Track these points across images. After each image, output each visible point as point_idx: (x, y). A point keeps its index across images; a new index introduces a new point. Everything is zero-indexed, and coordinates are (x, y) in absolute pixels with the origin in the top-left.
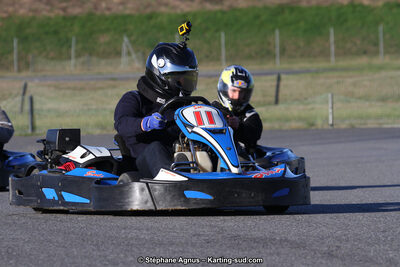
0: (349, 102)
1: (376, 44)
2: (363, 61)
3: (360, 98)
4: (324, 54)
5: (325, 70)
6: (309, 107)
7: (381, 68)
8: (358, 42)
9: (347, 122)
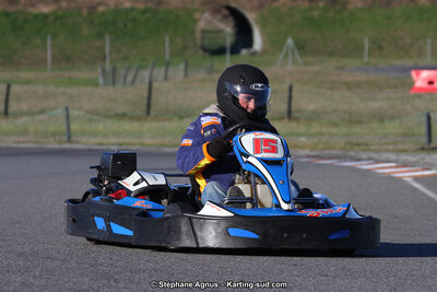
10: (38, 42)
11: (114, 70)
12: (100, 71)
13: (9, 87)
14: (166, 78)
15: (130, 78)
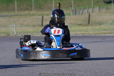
0: (22, 27)
1: (31, 7)
2: (27, 12)
3: (25, 26)
4: (13, 10)
5: (13, 15)
6: (8, 28)
7: (33, 15)
8: (25, 6)
9: (21, 34)
10: (50, 2)
11: (76, 10)
12: (71, 10)
13: (43, 17)
14: (93, 12)
15: (81, 12)
